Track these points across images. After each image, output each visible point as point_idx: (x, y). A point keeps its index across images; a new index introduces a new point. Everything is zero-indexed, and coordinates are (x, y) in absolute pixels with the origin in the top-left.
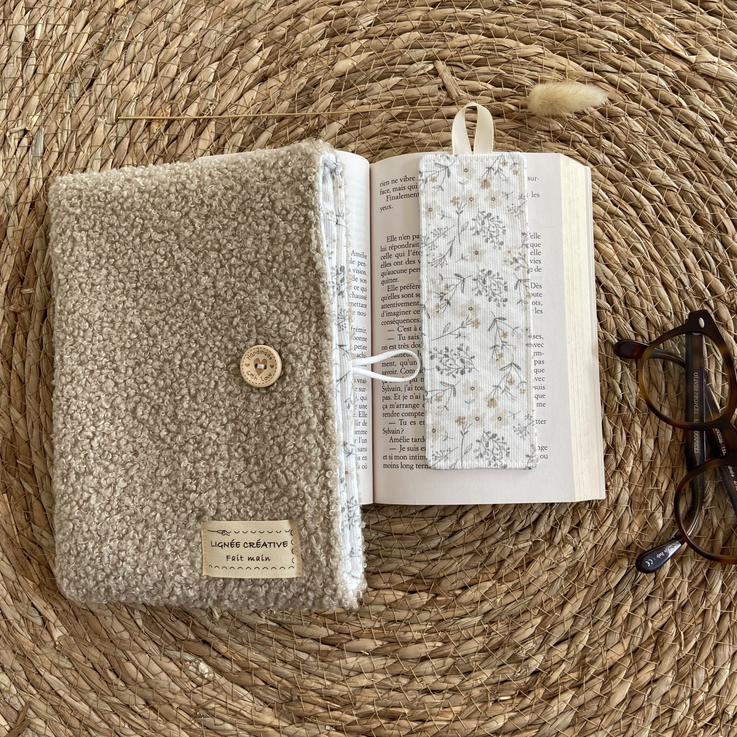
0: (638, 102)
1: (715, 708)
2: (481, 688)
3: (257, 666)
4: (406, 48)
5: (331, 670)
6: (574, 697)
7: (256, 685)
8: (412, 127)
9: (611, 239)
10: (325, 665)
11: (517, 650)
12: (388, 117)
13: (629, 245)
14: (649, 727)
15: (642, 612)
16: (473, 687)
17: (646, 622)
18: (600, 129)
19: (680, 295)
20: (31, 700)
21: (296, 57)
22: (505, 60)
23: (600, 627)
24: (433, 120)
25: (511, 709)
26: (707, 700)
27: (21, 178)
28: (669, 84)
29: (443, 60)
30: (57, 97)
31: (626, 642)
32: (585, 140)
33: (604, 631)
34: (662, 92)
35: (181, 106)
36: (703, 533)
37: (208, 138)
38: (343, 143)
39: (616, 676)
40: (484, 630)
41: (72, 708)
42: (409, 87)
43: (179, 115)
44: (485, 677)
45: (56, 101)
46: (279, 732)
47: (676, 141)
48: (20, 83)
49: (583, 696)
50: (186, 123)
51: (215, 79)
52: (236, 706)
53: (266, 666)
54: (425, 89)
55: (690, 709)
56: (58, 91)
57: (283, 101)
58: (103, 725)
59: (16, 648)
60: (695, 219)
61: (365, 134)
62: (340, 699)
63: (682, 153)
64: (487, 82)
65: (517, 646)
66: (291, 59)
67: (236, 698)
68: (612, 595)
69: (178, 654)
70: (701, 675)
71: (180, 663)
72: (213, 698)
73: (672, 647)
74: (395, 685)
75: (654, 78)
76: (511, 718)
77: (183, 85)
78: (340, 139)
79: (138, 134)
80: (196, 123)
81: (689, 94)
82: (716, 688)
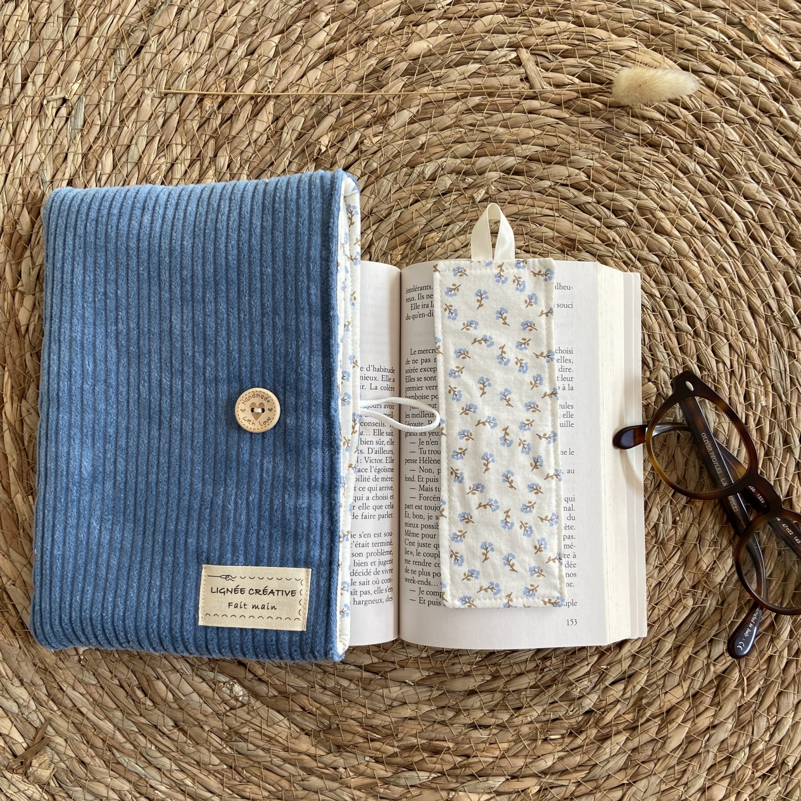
0: (736, 108)
1: (774, 758)
2: (530, 725)
3: (294, 691)
4: (488, 32)
5: (372, 699)
6: (627, 739)
7: (293, 711)
8: (490, 120)
9: (698, 256)
10: (367, 694)
11: (570, 688)
12: (464, 107)
13: (716, 264)
14: (705, 775)
15: (704, 654)
16: (523, 724)
17: (708, 665)
18: (694, 135)
19: (766, 321)
20: (51, 716)
21: (366, 35)
22: (596, 53)
23: (660, 668)
24: (513, 114)
25: (560, 748)
26: (767, 749)
27: (57, 151)
28: (770, 91)
29: (527, 48)
30: (100, 63)
31: (686, 685)
32: (676, 146)
33: (663, 672)
34: (762, 99)
35: (237, 83)
36: (775, 576)
37: (265, 119)
38: (413, 134)
39: (673, 720)
40: (537, 666)
41: (95, 727)
42: (489, 76)
43: (235, 91)
44: (535, 714)
45: (99, 69)
46: (316, 760)
47: (774, 153)
48: (60, 46)
49: (637, 739)
50: (242, 101)
51: (276, 54)
52: (270, 731)
53: (305, 691)
54: (506, 80)
55: (748, 758)
56: (102, 57)
57: (350, 83)
58: (128, 746)
59: (37, 661)
60: (788, 239)
61: (437, 125)
62: (381, 729)
63: (779, 166)
64: (573, 75)
65: (571, 684)
66: (361, 36)
67: (271, 723)
68: (674, 636)
69: (211, 675)
70: (763, 723)
71: (214, 685)
72: (246, 723)
73: (734, 692)
74: (439, 718)
75: (755, 83)
76: (561, 758)
77: (241, 59)
78: (410, 129)
79: (189, 110)
80: (253, 102)
81: (791, 103)
82: (777, 737)
